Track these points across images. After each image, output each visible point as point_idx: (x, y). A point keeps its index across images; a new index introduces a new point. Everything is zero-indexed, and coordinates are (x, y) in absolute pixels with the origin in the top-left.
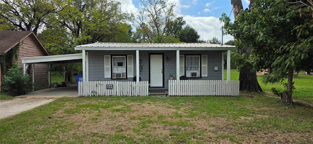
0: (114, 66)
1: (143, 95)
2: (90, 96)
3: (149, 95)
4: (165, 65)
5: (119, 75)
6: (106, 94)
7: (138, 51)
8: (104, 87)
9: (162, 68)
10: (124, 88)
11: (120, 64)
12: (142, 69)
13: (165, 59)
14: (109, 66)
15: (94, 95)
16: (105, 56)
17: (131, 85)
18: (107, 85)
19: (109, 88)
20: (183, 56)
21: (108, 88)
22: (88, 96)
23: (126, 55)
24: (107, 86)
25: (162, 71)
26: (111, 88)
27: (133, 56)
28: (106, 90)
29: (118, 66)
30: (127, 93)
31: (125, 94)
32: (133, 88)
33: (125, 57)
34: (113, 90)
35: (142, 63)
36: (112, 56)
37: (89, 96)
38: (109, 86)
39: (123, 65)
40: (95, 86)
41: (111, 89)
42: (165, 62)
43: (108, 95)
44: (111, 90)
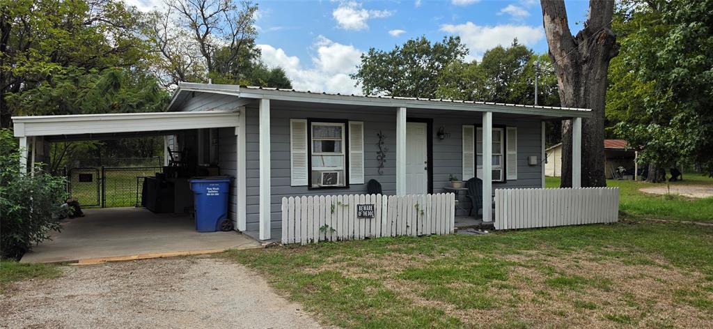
0: (314, 151)
1: (443, 233)
2: (316, 241)
3: (456, 231)
4: (435, 149)
5: (331, 177)
6: (357, 235)
7: (405, 110)
8: (353, 212)
9: (425, 159)
10: (400, 214)
11: (329, 147)
12: (385, 161)
13: (435, 135)
14: (302, 152)
15: (326, 240)
16: (292, 121)
17: (417, 205)
18: (358, 206)
19: (365, 214)
20: (472, 129)
21: (362, 216)
22: (310, 241)
23: (346, 122)
24: (358, 210)
25: (426, 165)
26: (370, 214)
27: (362, 123)
28: (357, 221)
29: (323, 151)
30: (407, 226)
31: (402, 231)
32: (420, 212)
33: (342, 125)
34: (373, 220)
35: (383, 143)
36: (310, 121)
37: (312, 241)
38: (365, 208)
39: (336, 148)
40: (329, 211)
41: (370, 217)
42: (435, 141)
43: (362, 235)
44: (368, 220)
